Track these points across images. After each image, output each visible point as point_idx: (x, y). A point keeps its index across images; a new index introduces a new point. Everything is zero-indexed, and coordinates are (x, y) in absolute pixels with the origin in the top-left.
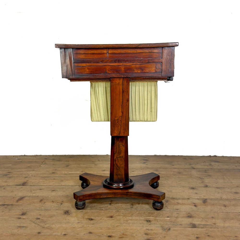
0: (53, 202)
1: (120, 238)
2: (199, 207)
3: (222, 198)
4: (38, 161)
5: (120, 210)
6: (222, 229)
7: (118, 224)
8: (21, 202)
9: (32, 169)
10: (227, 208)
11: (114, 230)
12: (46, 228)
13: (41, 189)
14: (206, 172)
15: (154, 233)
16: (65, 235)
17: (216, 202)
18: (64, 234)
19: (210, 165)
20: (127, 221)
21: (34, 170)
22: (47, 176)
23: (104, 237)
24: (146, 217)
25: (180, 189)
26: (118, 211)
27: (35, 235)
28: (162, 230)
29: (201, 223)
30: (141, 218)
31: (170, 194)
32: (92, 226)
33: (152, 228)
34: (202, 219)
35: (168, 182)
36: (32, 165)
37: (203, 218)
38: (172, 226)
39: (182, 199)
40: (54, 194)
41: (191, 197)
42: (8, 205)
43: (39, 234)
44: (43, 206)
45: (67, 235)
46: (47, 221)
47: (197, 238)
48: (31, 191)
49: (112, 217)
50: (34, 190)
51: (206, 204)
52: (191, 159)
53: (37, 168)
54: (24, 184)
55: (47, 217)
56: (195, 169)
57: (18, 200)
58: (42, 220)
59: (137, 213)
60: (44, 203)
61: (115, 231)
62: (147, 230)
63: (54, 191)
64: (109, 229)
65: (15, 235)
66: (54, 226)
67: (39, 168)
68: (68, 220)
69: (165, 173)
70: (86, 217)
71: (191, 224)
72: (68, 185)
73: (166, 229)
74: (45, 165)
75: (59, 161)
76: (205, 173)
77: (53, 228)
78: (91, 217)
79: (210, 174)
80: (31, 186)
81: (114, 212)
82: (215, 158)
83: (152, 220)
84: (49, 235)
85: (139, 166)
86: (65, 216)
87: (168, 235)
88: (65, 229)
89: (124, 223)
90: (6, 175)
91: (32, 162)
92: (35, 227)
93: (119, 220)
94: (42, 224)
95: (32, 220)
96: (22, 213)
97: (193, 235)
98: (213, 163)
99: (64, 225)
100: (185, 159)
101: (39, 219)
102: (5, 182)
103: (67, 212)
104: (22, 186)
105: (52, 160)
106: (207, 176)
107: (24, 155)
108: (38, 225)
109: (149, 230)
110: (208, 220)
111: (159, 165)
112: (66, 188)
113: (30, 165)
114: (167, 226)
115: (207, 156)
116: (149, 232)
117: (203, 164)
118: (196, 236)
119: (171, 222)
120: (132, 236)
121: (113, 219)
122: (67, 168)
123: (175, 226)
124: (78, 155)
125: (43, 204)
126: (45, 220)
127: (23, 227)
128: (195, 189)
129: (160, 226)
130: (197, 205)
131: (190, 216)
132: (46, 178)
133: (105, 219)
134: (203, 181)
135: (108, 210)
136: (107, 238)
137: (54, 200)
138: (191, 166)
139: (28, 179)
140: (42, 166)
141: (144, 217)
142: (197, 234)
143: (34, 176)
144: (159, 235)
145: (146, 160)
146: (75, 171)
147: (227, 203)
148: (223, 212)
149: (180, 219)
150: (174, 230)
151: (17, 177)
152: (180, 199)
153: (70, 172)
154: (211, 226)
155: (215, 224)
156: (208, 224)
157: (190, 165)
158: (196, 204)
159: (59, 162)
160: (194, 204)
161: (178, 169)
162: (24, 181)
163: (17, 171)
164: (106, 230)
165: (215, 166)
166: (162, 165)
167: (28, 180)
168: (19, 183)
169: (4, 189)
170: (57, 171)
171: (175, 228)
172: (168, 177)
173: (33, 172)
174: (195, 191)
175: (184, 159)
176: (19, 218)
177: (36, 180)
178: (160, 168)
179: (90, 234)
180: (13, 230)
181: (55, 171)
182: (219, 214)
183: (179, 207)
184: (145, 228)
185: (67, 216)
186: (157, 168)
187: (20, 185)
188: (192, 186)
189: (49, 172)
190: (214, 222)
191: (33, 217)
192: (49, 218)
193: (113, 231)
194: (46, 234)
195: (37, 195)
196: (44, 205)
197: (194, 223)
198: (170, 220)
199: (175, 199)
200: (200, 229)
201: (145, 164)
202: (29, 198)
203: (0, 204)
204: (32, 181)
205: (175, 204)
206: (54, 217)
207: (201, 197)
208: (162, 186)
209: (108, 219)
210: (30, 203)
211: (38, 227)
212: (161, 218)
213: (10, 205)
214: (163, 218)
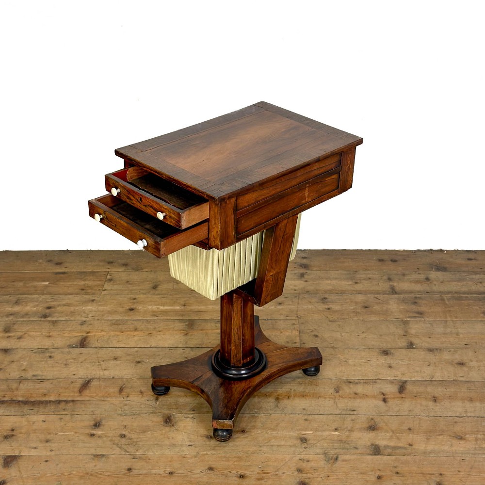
0: (141, 393)
1: (258, 480)
2: (390, 403)
3: (434, 379)
4: (98, 272)
5: (257, 415)
6: (421, 458)
8: (87, 394)
10: (438, 404)
11: (248, 461)
12: (140, 457)
14: (416, 303)
15: (311, 468)
16: (171, 473)
17: (422, 389)
18: (169, 471)
22: (121, 318)
23: (234, 478)
24: (299, 430)
25: (363, 354)
26: (254, 417)
27: (124, 475)
28: (325, 460)
29: (388, 445)
30: (292, 433)
31: (343, 369)
32: (213, 452)
33: (308, 456)
34: (391, 434)
35: (343, 334)
36: (87, 282)
37: (393, 432)
38: (340, 450)
39: (364, 383)
40: (140, 371)
41: (380, 376)
42: (66, 402)
43: (129, 473)
44: (126, 405)
45: (174, 473)
46: (139, 441)
47: (379, 478)
48: (99, 364)
49: (243, 431)
50: (103, 361)
51: (403, 395)
52: (392, 261)
53: (99, 292)
54: (83, 343)
55: (138, 431)
56: (396, 293)
57: (81, 388)
58: (130, 439)
59: (286, 420)
60: (128, 397)
62: (301, 462)
63: (140, 364)
64: (240, 459)
65: (91, 475)
67: (103, 293)
68: (173, 438)
69: (339, 308)
70: (202, 432)
71: (372, 445)
72: (162, 346)
73: (331, 458)
74: (112, 282)
77: (150, 459)
78: (210, 432)
79: (423, 309)
80: (97, 348)
81: (247, 418)
82: (441, 255)
83: (309, 437)
85: (291, 287)
86: (167, 429)
87: (333, 472)
88: (170, 461)
90: (46, 316)
91: (86, 273)
92: (120, 456)
93: (256, 438)
94: (131, 450)
95: (114, 439)
96: (93, 422)
97: (374, 472)
98: (433, 275)
99: (167, 452)
100: (382, 260)
101: (124, 437)
103: (168, 421)
104: (80, 347)
105: (123, 269)
108: (126, 451)
109: (304, 462)
110: (401, 435)
111: (329, 281)
112: (159, 355)
113: (83, 282)
114: (332, 452)
116: (304, 465)
117: (413, 277)
118: (378, 473)
119: (341, 441)
120: (277, 475)
121: (246, 435)
122: (154, 294)
123: (346, 450)
125: (125, 399)
126: (135, 440)
127: (103, 456)
128: (391, 354)
129: (321, 451)
130: (388, 398)
131: (372, 427)
134: (406, 332)
136: (238, 479)
137: (142, 389)
138: (391, 286)
139: (87, 330)
140: (105, 286)
141: (297, 430)
142: (379, 470)
143: (96, 318)
144: (319, 473)
145: (306, 267)
146: (172, 305)
147: (438, 391)
148: (429, 416)
149: (356, 435)
150: (343, 460)
152: (360, 383)
154: (404, 451)
155: (411, 445)
156: (401, 445)
157: (390, 279)
158: (387, 396)
160: (382, 396)
162: (81, 334)
164: (235, 463)
165: (435, 283)
166: (334, 282)
168: (75, 340)
169: (50, 357)
170: (137, 303)
171: (345, 456)
173: (94, 308)
174: (388, 360)
175: (380, 260)
177: (103, 333)
178: (331, 292)
179: (211, 472)
180: (86, 463)
181: (134, 303)
182: (421, 422)
183: (357, 403)
186: (326, 292)
187: (76, 347)
188: (384, 344)
189: (123, 307)
190: (410, 442)
191: (114, 432)
192: (141, 434)
193: (246, 464)
194: (141, 472)
196: (127, 402)
197: (377, 443)
198: (339, 436)
199: (352, 383)
200: (386, 457)
201: (303, 279)
202: (99, 383)
203: (52, 398)
204: (97, 334)
205: (350, 398)
206: (148, 431)
207: (397, 376)
208: (332, 348)
209: (237, 436)
210: (103, 397)
211: (125, 456)
212: (324, 433)
213: (70, 401)
214: (327, 433)
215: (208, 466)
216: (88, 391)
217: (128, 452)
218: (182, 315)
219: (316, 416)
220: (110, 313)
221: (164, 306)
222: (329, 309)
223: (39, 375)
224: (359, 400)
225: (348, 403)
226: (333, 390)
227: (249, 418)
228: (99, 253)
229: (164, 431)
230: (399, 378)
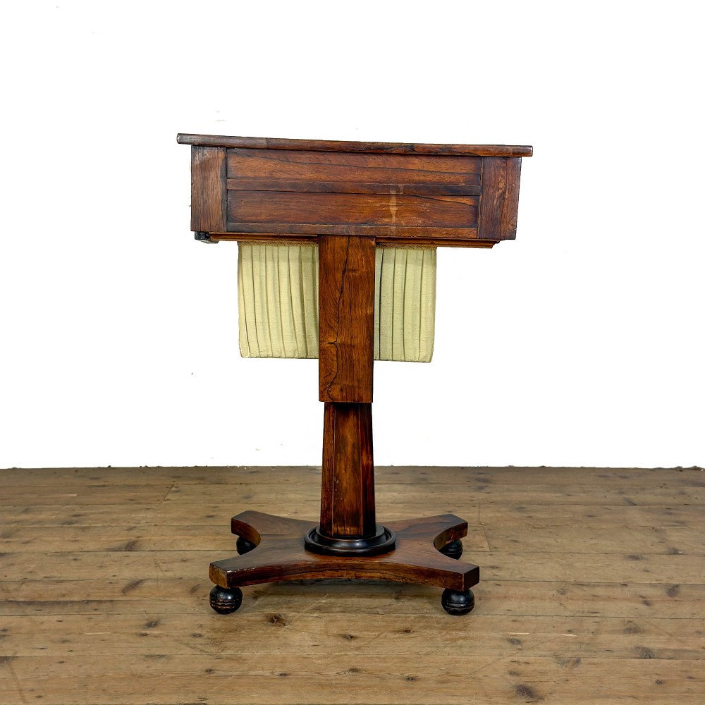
1: (441, 682)
2: (657, 606)
4: (156, 485)
5: (429, 615)
7: (429, 649)
8: (134, 595)
9: (145, 506)
11: (420, 662)
12: (227, 658)
13: (184, 561)
14: (670, 514)
15: (535, 670)
16: (283, 675)
18: (281, 673)
19: (683, 493)
20: (454, 640)
21: (149, 509)
22: (194, 524)
23: (397, 681)
24: (505, 631)
25: (597, 558)
26: (424, 617)
27: (200, 676)
28: (558, 663)
29: (666, 647)
30: (493, 634)
31: (568, 572)
32: (357, 653)
33: (527, 658)
34: (667, 637)
35: (559, 540)
36: (138, 494)
37: (671, 635)
38: (584, 653)
39: (606, 586)
41: (631, 580)
42: (100, 602)
43: (210, 674)
44: (202, 605)
45: (290, 674)
46: (227, 641)
47: (659, 682)
48: (157, 565)
49: (407, 631)
50: (164, 563)
51: (676, 598)
52: (620, 477)
53: (158, 502)
54: (131, 547)
55: (223, 631)
56: (635, 505)
57: (126, 588)
58: (210, 639)
60: (205, 596)
61: (422, 665)
62: (514, 664)
64: (405, 660)
65: (141, 677)
66: (246, 654)
67: (164, 502)
68: (285, 638)
69: (547, 516)
70: (335, 631)
71: (638, 648)
73: (569, 661)
74: (178, 494)
75: (219, 484)
76: (669, 517)
77: (245, 660)
78: (348, 632)
79: (683, 518)
80: (153, 551)
81: (412, 618)
82: (695, 473)
83: (524, 638)
84: (239, 677)
85: (466, 498)
86: (274, 628)
87: (574, 676)
88: (282, 662)
89: (445, 647)
90: (70, 523)
91: (139, 486)
92: (193, 656)
93: (431, 638)
94: (213, 650)
95: (181, 638)
96: (146, 622)
97: (648, 677)
98: (690, 490)
100: (604, 477)
101: (200, 636)
102: (72, 541)
103: (276, 620)
104: (125, 551)
105: (197, 482)
106: (675, 524)
107: (106, 466)
108: (201, 651)
109: (519, 665)
110: (686, 638)
111: (525, 494)
113: (133, 494)
114: (569, 654)
115: (671, 469)
116: (522, 667)
117: (659, 491)
118: (656, 678)
119: (581, 643)
120: (474, 678)
121: (413, 635)
122: (247, 503)
123: (594, 654)
124: (273, 467)
125: (201, 598)
126: (219, 640)
127: (163, 656)
128: (643, 558)
129: (549, 653)
130: (651, 601)
131: (633, 629)
132: (190, 530)
133: (391, 636)
134: (663, 539)
135: (394, 615)
136: (405, 682)
138: (625, 498)
139: (138, 534)
140: (169, 496)
141: (502, 631)
142: (657, 674)
143: (153, 524)
144: (549, 677)
145: (486, 481)
149: (604, 638)
150: (590, 664)
151: (104, 527)
152: (599, 586)
154: (696, 654)
156: (686, 648)
157: (622, 493)
158: (649, 599)
159: (219, 486)
160: (641, 599)
162: (128, 538)
163: (101, 511)
164: (398, 664)
165: (696, 496)
166: (534, 494)
167: (139, 537)
168: (117, 544)
169: (75, 560)
170: (220, 510)
171: (593, 659)
172: (557, 526)
173: (150, 515)
174: (641, 565)
175: (600, 476)
176: (142, 635)
177: (163, 537)
178: (530, 503)
179: (354, 673)
180: (132, 664)
181: (215, 511)
183: (599, 605)
184: (508, 659)
185: (278, 628)
186: (522, 503)
187: (119, 550)
188: (631, 550)
189: (197, 514)
190: (703, 645)
191: (182, 631)
192: (229, 633)
193: (417, 665)
194: (230, 673)
195: (178, 574)
196: (205, 602)
197: (645, 645)
198: (576, 638)
199: (586, 585)
200: (665, 662)
201: (483, 491)
202: (156, 584)
203: (76, 599)
204: (153, 538)
205: (586, 600)
207: (661, 580)
208: (544, 552)
209: (397, 636)
210: (163, 596)
211: (202, 657)
212: (549, 635)
213: (105, 601)
214: (555, 635)
215: (350, 667)
216: (138, 591)
217: (207, 652)
219: (533, 618)
220: (173, 519)
222: (530, 517)
223: (55, 577)
224: (601, 603)
225: (583, 605)
226: (554, 592)
227: (415, 618)
228: (159, 469)
229: (269, 631)
230: (664, 582)
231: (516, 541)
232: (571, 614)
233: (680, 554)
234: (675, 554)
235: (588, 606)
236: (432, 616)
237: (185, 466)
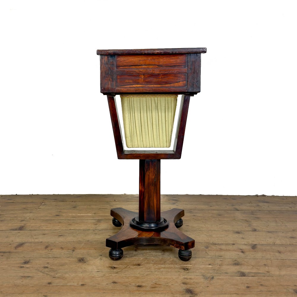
0: (62, 248)
1: (153, 288)
2: (247, 253)
3: (275, 244)
4: (36, 202)
5: (149, 258)
6: (278, 278)
7: (148, 273)
8: (20, 249)
9: (29, 211)
10: (282, 254)
12: (58, 277)
13: (44, 234)
14: (253, 214)
15: (194, 282)
16: (83, 285)
17: (268, 248)
18: (81, 284)
19: (259, 206)
20: (159, 269)
21: (31, 212)
22: (50, 219)
23: (133, 287)
24: (182, 264)
25: (222, 233)
26: (147, 259)
27: (45, 286)
28: (204, 279)
29: (251, 271)
30: (176, 266)
31: (210, 239)
32: (116, 275)
33: (191, 276)
34: (252, 267)
35: (206, 225)
36: (27, 206)
37: (253, 266)
38: (215, 274)
39: (226, 245)
40: (61, 239)
41: (236, 242)
42: (4, 252)
43: (49, 285)
45: (85, 285)
47: (248, 287)
48: (32, 236)
49: (139, 265)
50: (35, 235)
51: (256, 250)
52: (232, 199)
53: (35, 209)
54: (21, 228)
55: (57, 265)
56: (238, 210)
57: (17, 246)
58: (51, 269)
59: (171, 260)
60: (51, 250)
61: (145, 280)
62: (185, 279)
63: (61, 237)
64: (138, 278)
65: (19, 286)
66: (67, 275)
67: (38, 209)
68: (85, 268)
69: (202, 215)
70: (107, 265)
71: (239, 272)
72: (79, 229)
73: (209, 278)
74: (45, 206)
76: (252, 215)
77: (66, 278)
78: (113, 265)
79: (258, 216)
80: (31, 230)
81: (142, 259)
82: (264, 197)
83: (190, 268)
84: (63, 286)
85: (167, 207)
86: (80, 264)
87: (211, 284)
88: (82, 279)
89: (155, 272)
91: (28, 202)
92: (43, 277)
93: (149, 268)
94: (52, 274)
95: (39, 269)
96: (24, 261)
97: (243, 285)
98: (261, 204)
99: (81, 275)
100: (226, 199)
101: (47, 267)
103: (82, 260)
104: (19, 230)
105: (54, 201)
106: (254, 218)
107: (15, 194)
108: (47, 274)
109: (187, 279)
110: (259, 267)
111: (193, 206)
112: (76, 233)
113: (25, 206)
114: (209, 275)
115: (253, 196)
116: (188, 281)
117: (248, 205)
118: (247, 285)
119: (214, 270)
120: (167, 286)
121: (141, 267)
122: (74, 210)
123: (220, 274)
124: (87, 195)
126: (55, 269)
127: (29, 277)
128: (241, 233)
129: (200, 274)
130: (245, 251)
131: (237, 264)
132: (49, 221)
133: (131, 267)
134: (250, 225)
135: (134, 258)
136: (137, 288)
137: (63, 247)
138: (234, 207)
140: (40, 207)
141: (180, 265)
142: (247, 283)
143: (32, 219)
144: (200, 285)
145: (176, 200)
146: (86, 214)
147: (281, 249)
148: (277, 259)
149: (224, 267)
150: (218, 279)
151: (11, 220)
152: (223, 245)
153: (79, 215)
154: (264, 275)
155: (268, 272)
156: (260, 272)
157: (233, 205)
159: (63, 202)
160: (240, 250)
161: (218, 210)
162: (21, 225)
163: (10, 213)
164: (134, 280)
165: (264, 207)
166: (196, 206)
167: (25, 224)
168: (16, 227)
170: (62, 213)
171: (219, 277)
172: (205, 219)
173: (31, 215)
174: (241, 236)
175: (224, 199)
176: (21, 267)
177: (36, 224)
178: (194, 210)
179: (114, 284)
180: (15, 280)
181: (60, 213)
182: (272, 262)
183: (222, 253)
184: (182, 277)
185: (82, 264)
186: (191, 210)
187: (16, 230)
188: (236, 229)
189: (52, 214)
190: (267, 270)
191: (39, 265)
192: (60, 266)
193: (142, 280)
194: (59, 284)
195: (41, 240)
196: (50, 252)
197: (242, 271)
198: (212, 267)
199: (217, 244)
200: (250, 278)
201: (175, 204)
202: (30, 244)
204: (31, 225)
205: (217, 251)
206: (66, 265)
208: (200, 230)
209: (134, 267)
210: (33, 250)
211: (47, 277)
212: (201, 266)
213: (7, 252)
214: (203, 266)
215: (112, 281)
216: (22, 248)
217: (49, 275)
218: (93, 217)
219: (194, 259)
221: (80, 214)
222: (194, 215)
225: (215, 253)
226: (204, 248)
227: (143, 259)
228: (38, 195)
229: (78, 265)
230: (250, 243)
231: (188, 226)
232: (211, 257)
233: (257, 231)
234: (255, 231)
235: (218, 253)
236: (151, 258)
237: (49, 194)
